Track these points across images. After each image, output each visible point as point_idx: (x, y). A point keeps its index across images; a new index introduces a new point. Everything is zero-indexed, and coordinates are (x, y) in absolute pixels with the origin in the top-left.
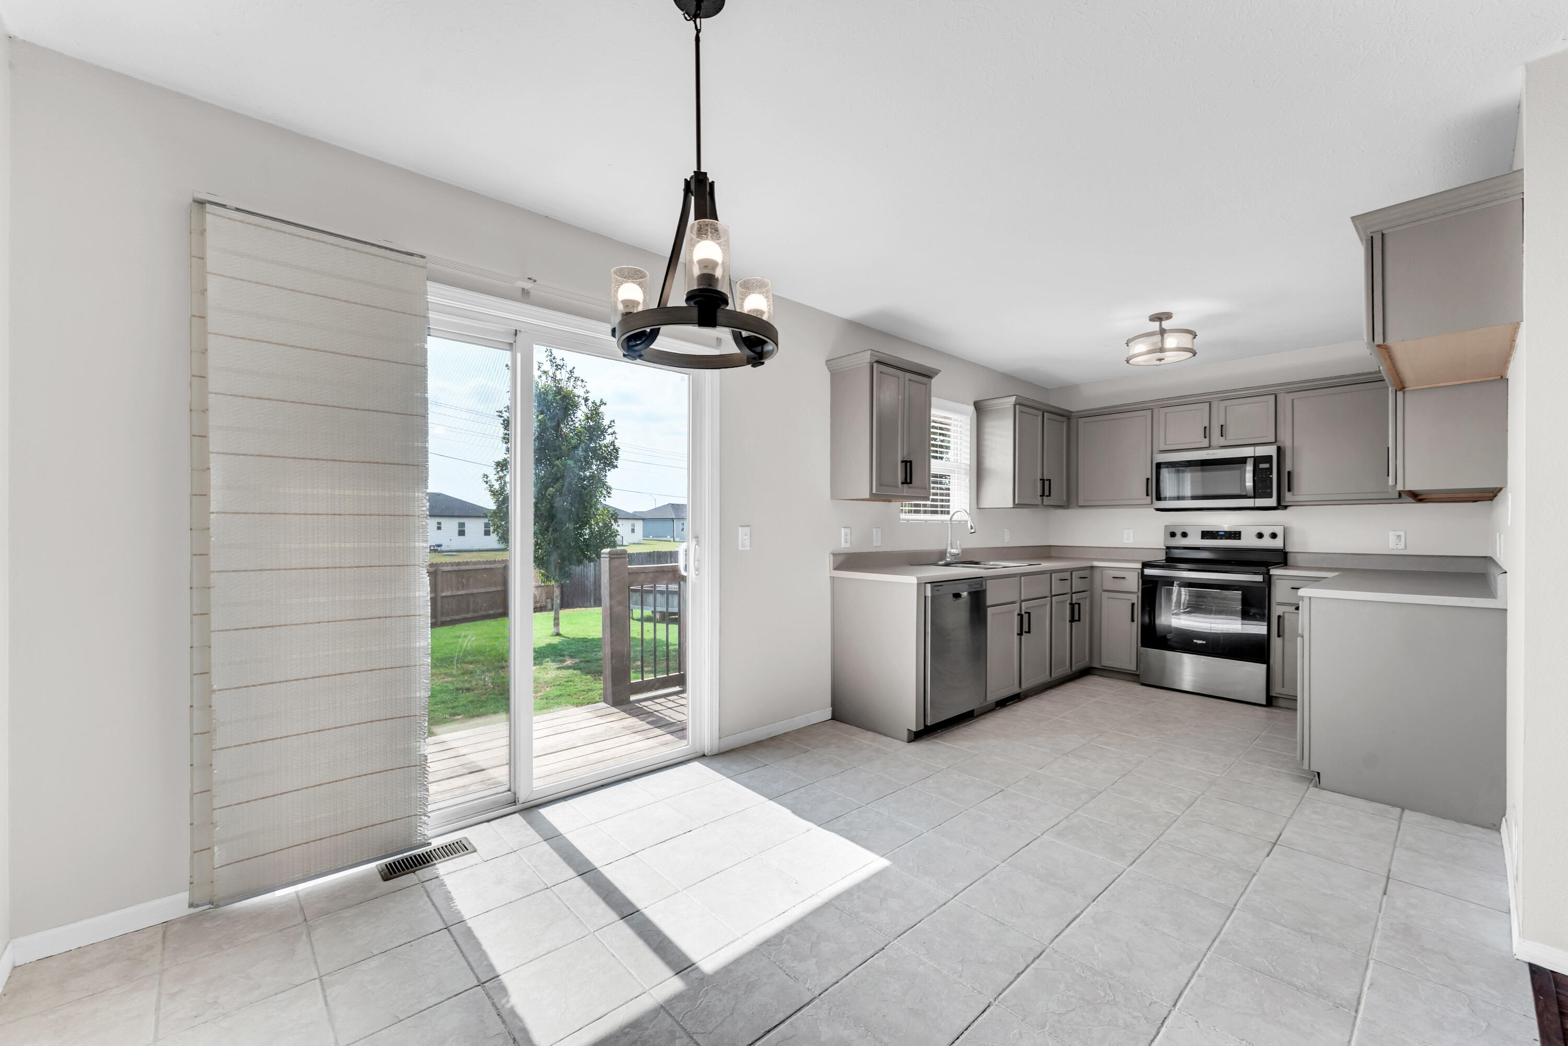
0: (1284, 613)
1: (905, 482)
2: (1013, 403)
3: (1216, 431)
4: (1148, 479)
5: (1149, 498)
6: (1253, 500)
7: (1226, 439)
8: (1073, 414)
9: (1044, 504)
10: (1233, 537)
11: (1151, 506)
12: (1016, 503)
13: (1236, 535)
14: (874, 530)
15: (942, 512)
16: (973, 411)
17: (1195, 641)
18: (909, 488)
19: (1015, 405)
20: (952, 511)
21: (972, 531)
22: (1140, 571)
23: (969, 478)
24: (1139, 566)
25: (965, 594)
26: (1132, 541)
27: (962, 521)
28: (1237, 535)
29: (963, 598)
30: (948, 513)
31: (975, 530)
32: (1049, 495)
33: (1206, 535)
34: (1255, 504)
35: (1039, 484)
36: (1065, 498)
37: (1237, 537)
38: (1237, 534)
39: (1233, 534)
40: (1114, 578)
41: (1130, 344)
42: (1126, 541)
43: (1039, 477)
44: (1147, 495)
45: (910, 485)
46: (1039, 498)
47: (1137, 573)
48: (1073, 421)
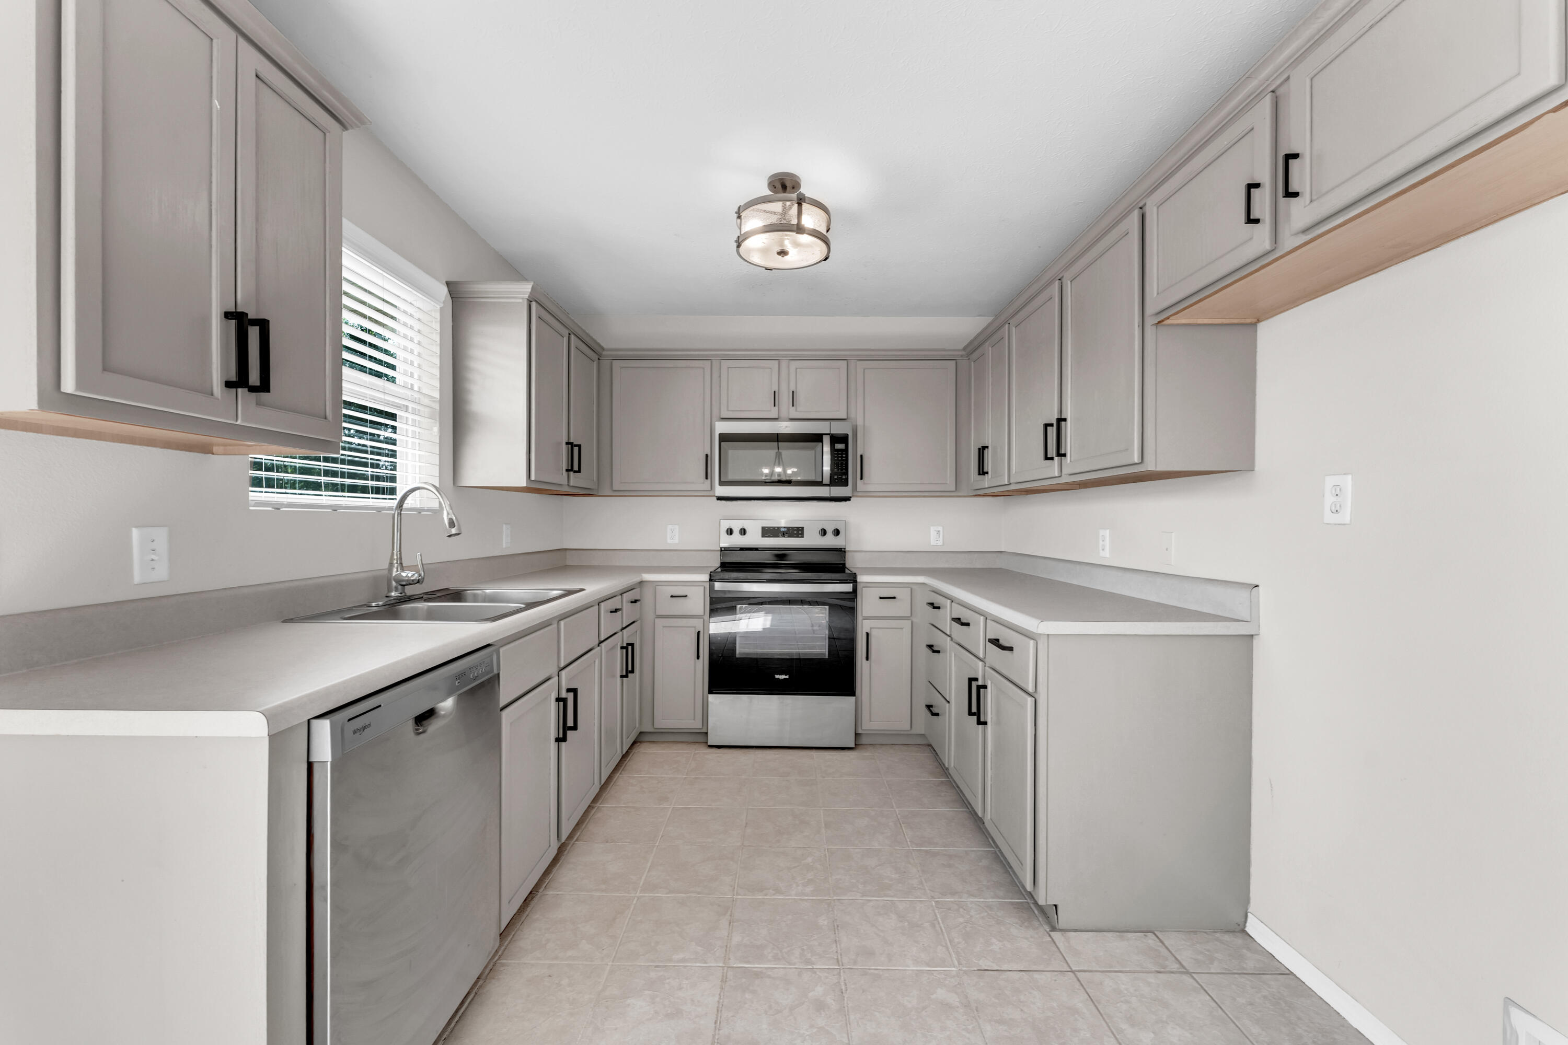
0: (871, 628)
1: (239, 382)
2: (527, 296)
3: (785, 399)
4: (707, 455)
5: (709, 481)
6: (828, 487)
7: (796, 411)
8: (604, 353)
9: (571, 484)
10: (795, 534)
11: (711, 493)
12: (533, 478)
13: (798, 532)
14: (135, 532)
15: (377, 490)
16: (446, 296)
17: (777, 676)
18: (259, 404)
19: (530, 302)
20: (401, 488)
21: (454, 531)
22: (707, 585)
23: (438, 424)
24: (705, 577)
25: (447, 705)
26: (676, 541)
27: (424, 510)
28: (800, 532)
29: (444, 716)
30: (392, 491)
31: (459, 528)
32: (579, 471)
33: (768, 532)
34: (830, 494)
35: (564, 449)
36: (595, 479)
37: (800, 534)
38: (800, 530)
39: (795, 530)
40: (672, 596)
41: (743, 214)
42: (669, 541)
43: (565, 440)
44: (707, 478)
45: (264, 395)
46: (565, 474)
47: (702, 588)
48: (605, 363)
